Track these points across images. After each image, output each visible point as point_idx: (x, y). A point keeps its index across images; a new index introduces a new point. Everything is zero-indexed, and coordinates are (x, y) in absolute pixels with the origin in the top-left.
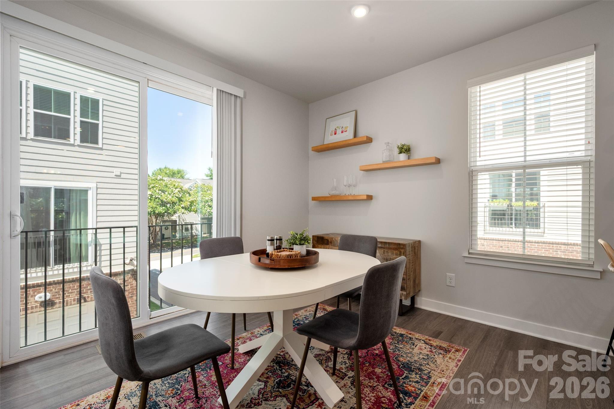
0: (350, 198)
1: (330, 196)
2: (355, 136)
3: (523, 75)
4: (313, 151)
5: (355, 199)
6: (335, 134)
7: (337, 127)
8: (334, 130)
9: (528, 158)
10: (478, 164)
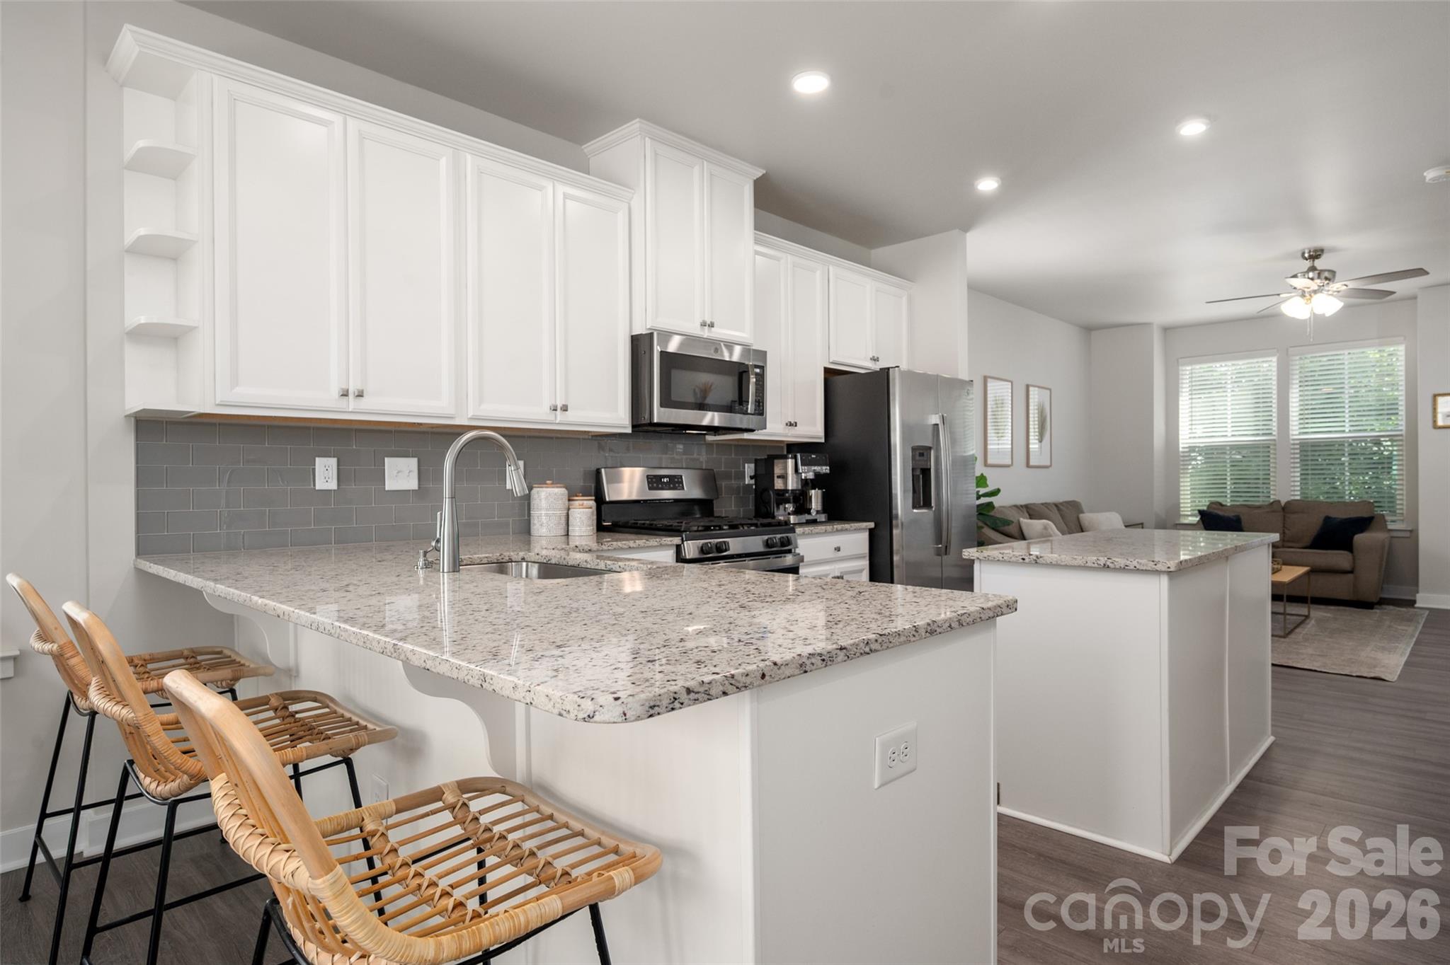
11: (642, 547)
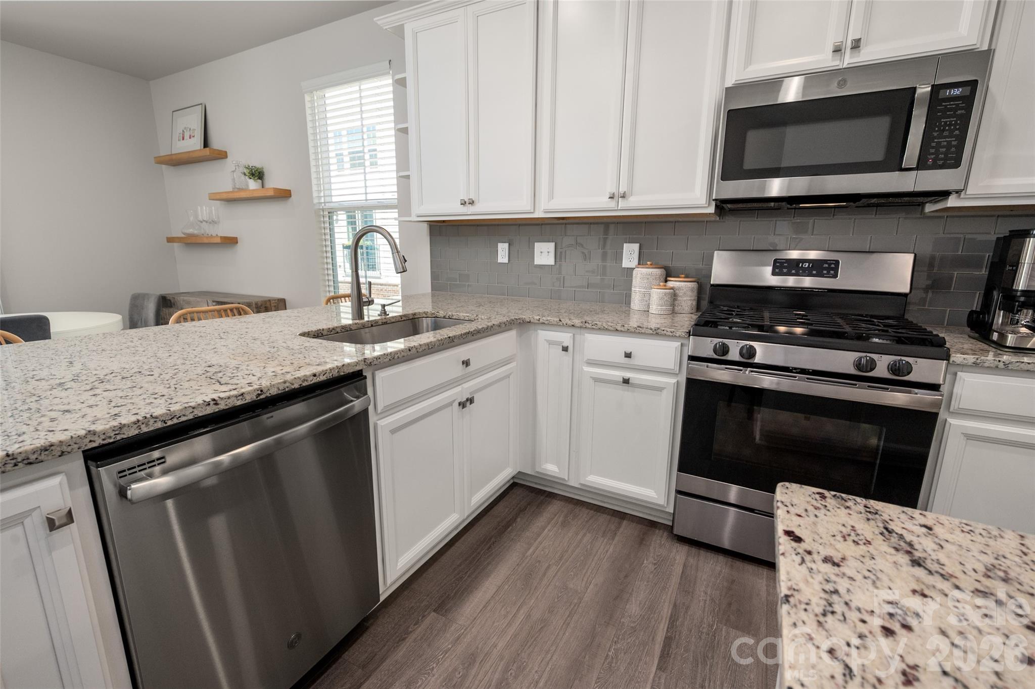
0: (206, 241)
1: (183, 236)
2: (206, 144)
3: (357, 83)
4: (158, 163)
5: (210, 242)
6: (183, 139)
7: (185, 128)
8: (182, 132)
9: (369, 197)
10: (334, 199)
11: (631, 332)
